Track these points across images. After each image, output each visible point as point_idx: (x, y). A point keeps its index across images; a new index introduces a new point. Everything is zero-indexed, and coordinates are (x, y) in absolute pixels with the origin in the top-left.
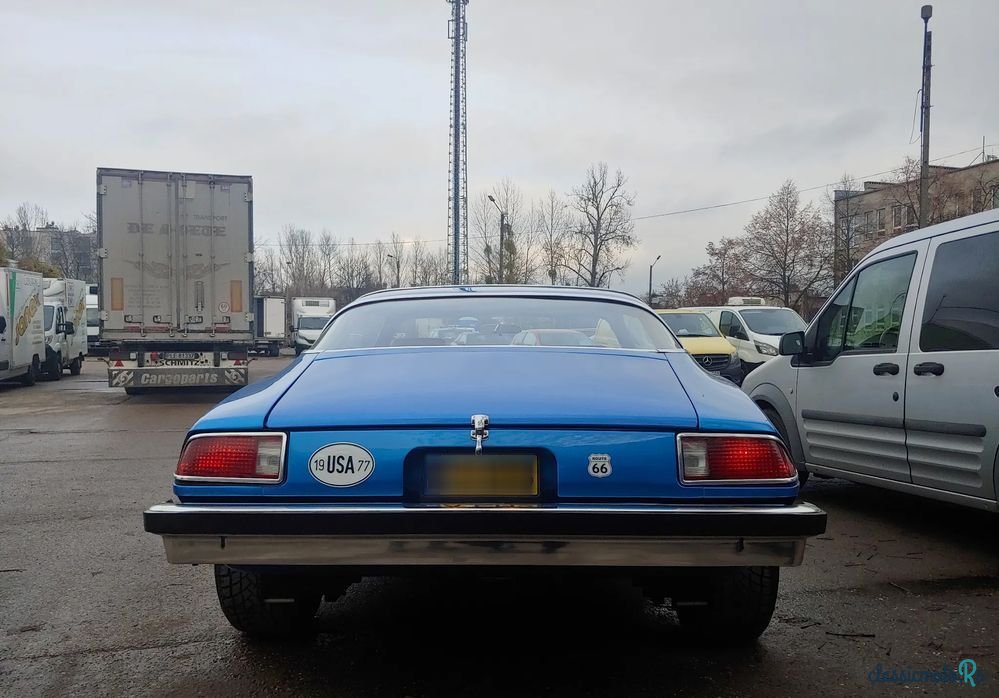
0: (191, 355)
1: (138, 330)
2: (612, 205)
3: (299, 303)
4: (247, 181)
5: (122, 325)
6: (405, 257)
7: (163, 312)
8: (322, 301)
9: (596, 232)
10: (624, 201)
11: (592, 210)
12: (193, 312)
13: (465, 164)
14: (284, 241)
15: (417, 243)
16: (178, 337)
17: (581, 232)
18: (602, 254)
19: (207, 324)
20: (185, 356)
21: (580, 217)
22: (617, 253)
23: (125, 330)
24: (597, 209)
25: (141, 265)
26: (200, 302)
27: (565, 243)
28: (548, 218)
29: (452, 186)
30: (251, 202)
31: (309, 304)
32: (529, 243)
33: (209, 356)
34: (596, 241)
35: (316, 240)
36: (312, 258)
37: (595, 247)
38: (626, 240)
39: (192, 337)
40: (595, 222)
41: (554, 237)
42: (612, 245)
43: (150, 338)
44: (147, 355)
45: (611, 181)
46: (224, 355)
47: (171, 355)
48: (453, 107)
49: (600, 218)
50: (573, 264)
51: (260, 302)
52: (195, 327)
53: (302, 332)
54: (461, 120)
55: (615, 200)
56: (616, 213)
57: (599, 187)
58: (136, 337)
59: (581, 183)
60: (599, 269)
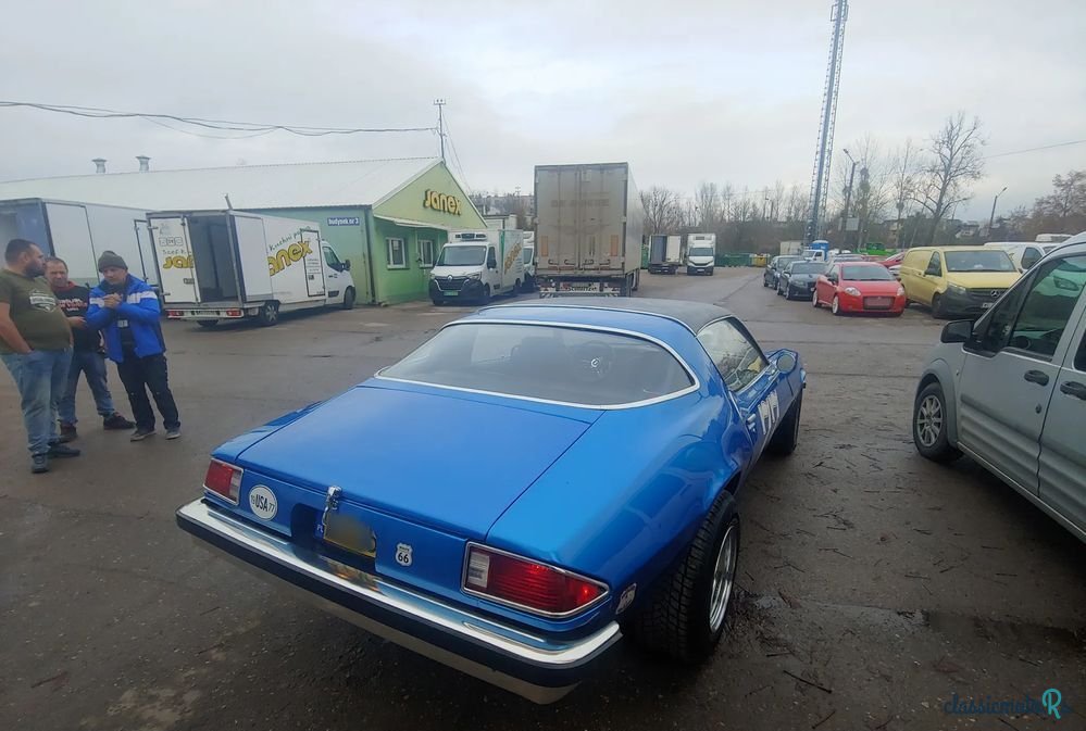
0: (586, 284)
1: (555, 269)
2: (965, 146)
3: (691, 237)
4: (624, 166)
5: (547, 266)
6: (784, 197)
7: (569, 257)
8: (707, 236)
9: (947, 170)
10: (978, 141)
11: (946, 152)
12: (588, 257)
13: (833, 123)
14: (699, 191)
15: (795, 188)
16: (579, 273)
17: (932, 171)
18: (950, 188)
19: (596, 265)
20: (583, 284)
21: (935, 158)
22: (964, 185)
23: (549, 269)
24: (951, 150)
25: (559, 228)
26: (592, 250)
27: (916, 180)
28: (902, 162)
29: (820, 142)
30: (626, 181)
31: (697, 239)
32: (883, 182)
33: (597, 285)
34: (945, 177)
35: (720, 190)
36: (717, 203)
37: (944, 182)
38: (975, 175)
39: (587, 273)
40: (947, 162)
41: (905, 177)
42: (961, 180)
43: (563, 273)
44: (561, 284)
45: (968, 124)
46: (606, 285)
47: (575, 284)
48: (828, 79)
49: (952, 158)
50: (922, 197)
51: (665, 239)
52: (589, 267)
53: (691, 258)
54: (834, 88)
55: (969, 142)
56: (968, 152)
57: (955, 131)
58: (555, 273)
59: (939, 130)
60: (945, 200)
